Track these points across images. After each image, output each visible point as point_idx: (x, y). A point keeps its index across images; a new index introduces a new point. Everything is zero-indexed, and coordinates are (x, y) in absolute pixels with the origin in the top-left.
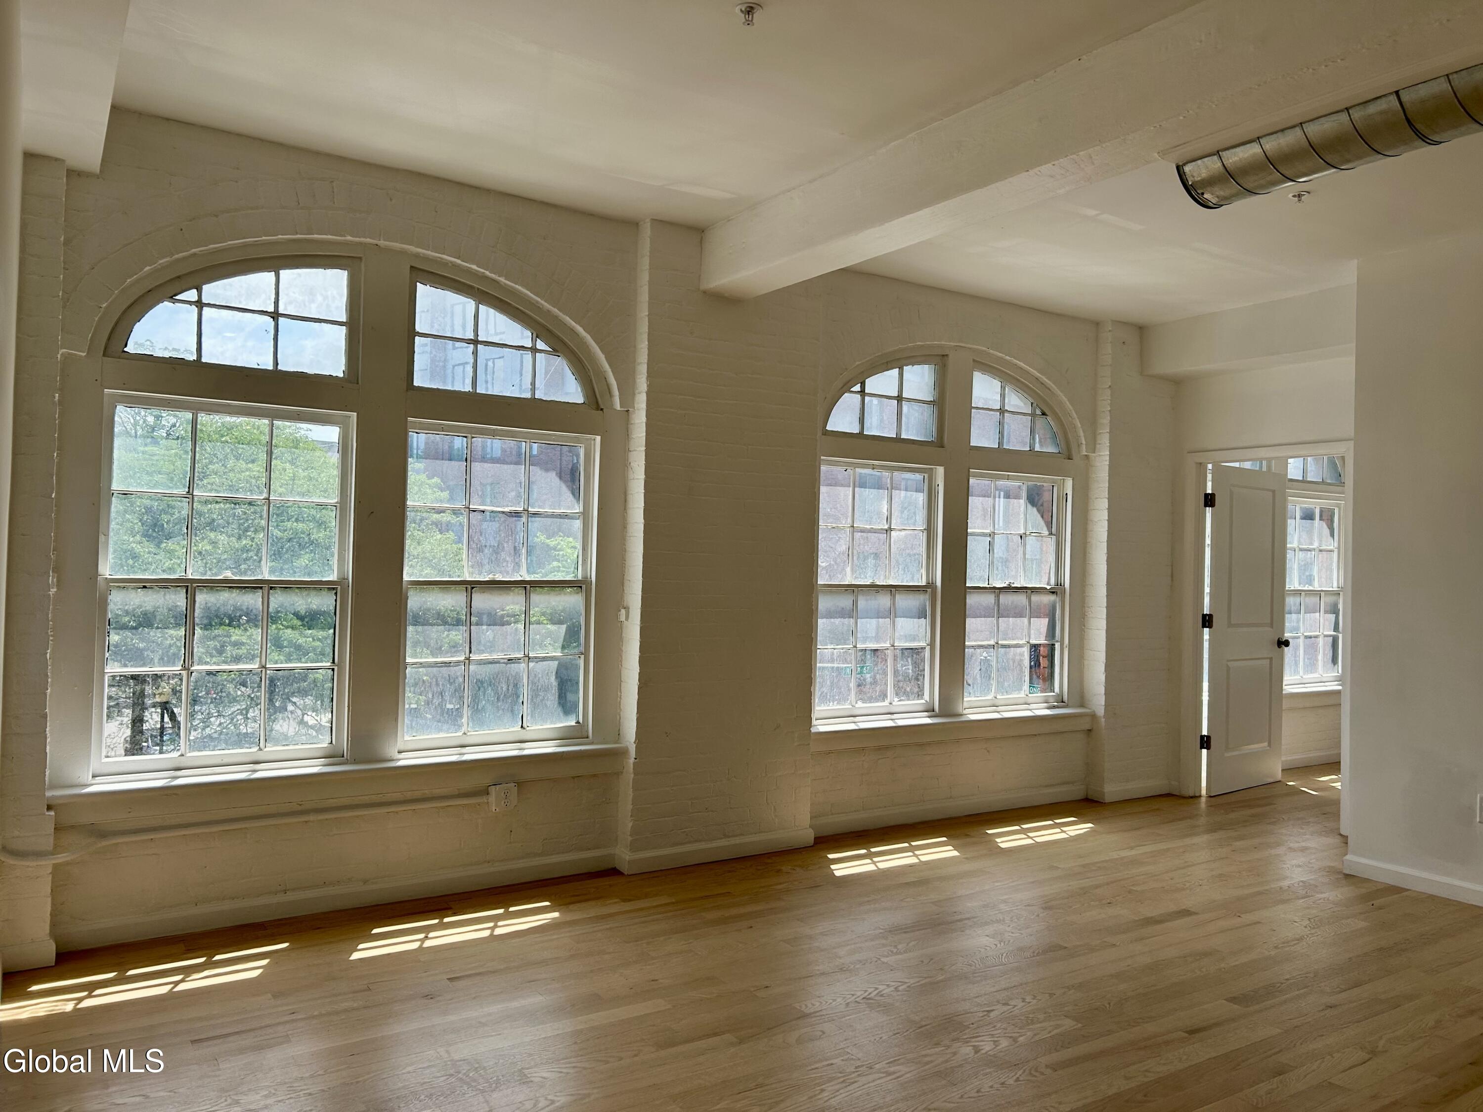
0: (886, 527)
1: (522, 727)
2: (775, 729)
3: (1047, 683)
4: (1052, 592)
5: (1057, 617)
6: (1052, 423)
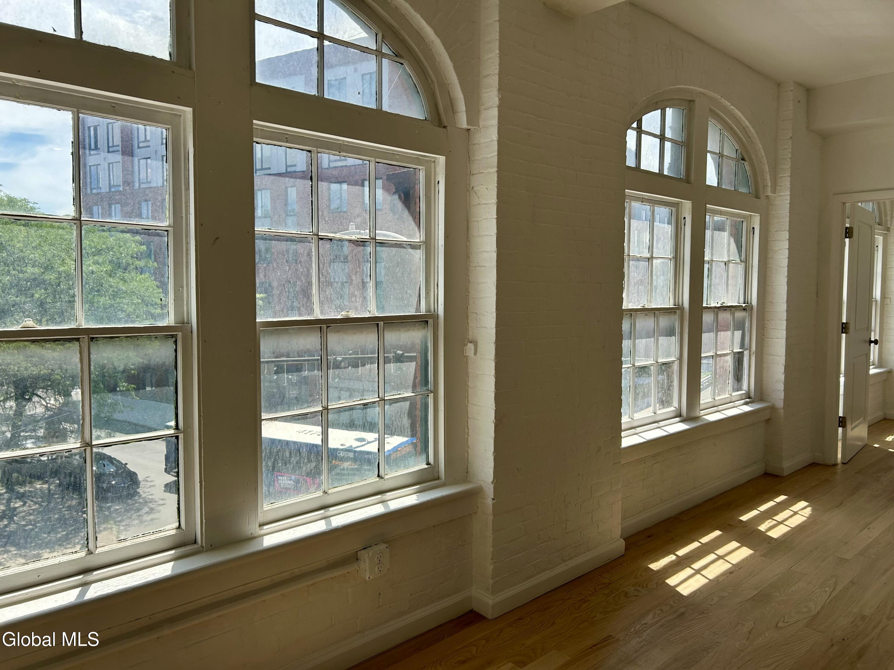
0: (648, 255)
1: (379, 476)
2: (597, 452)
3: (740, 383)
4: (744, 309)
5: (746, 330)
6: (747, 168)
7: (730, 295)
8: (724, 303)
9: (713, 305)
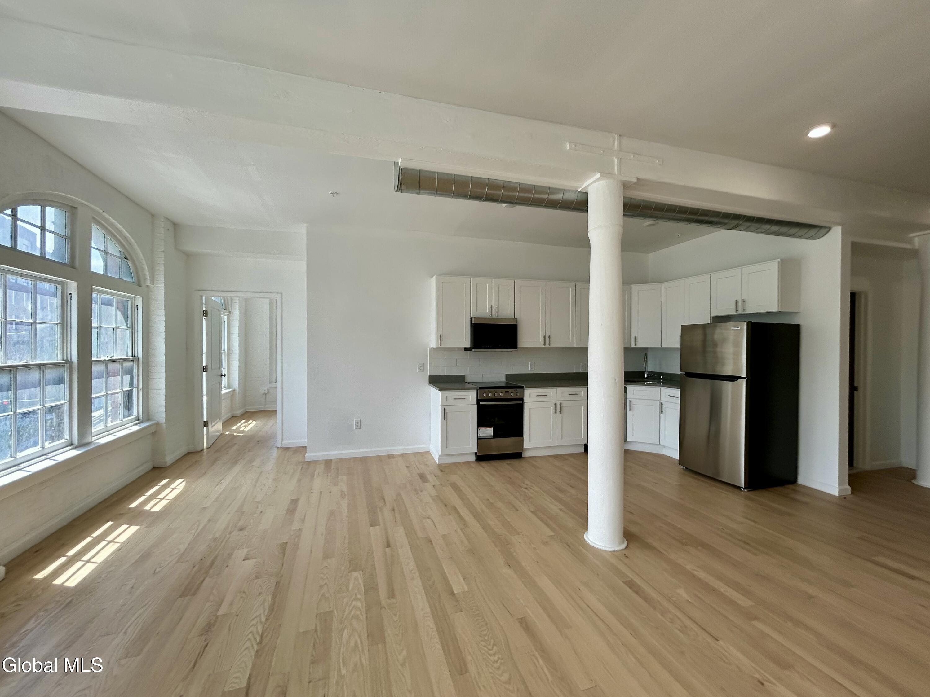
0: (31, 321)
3: (130, 411)
4: (132, 360)
5: (134, 374)
6: (130, 265)
7: (119, 351)
8: (113, 357)
9: (103, 358)
